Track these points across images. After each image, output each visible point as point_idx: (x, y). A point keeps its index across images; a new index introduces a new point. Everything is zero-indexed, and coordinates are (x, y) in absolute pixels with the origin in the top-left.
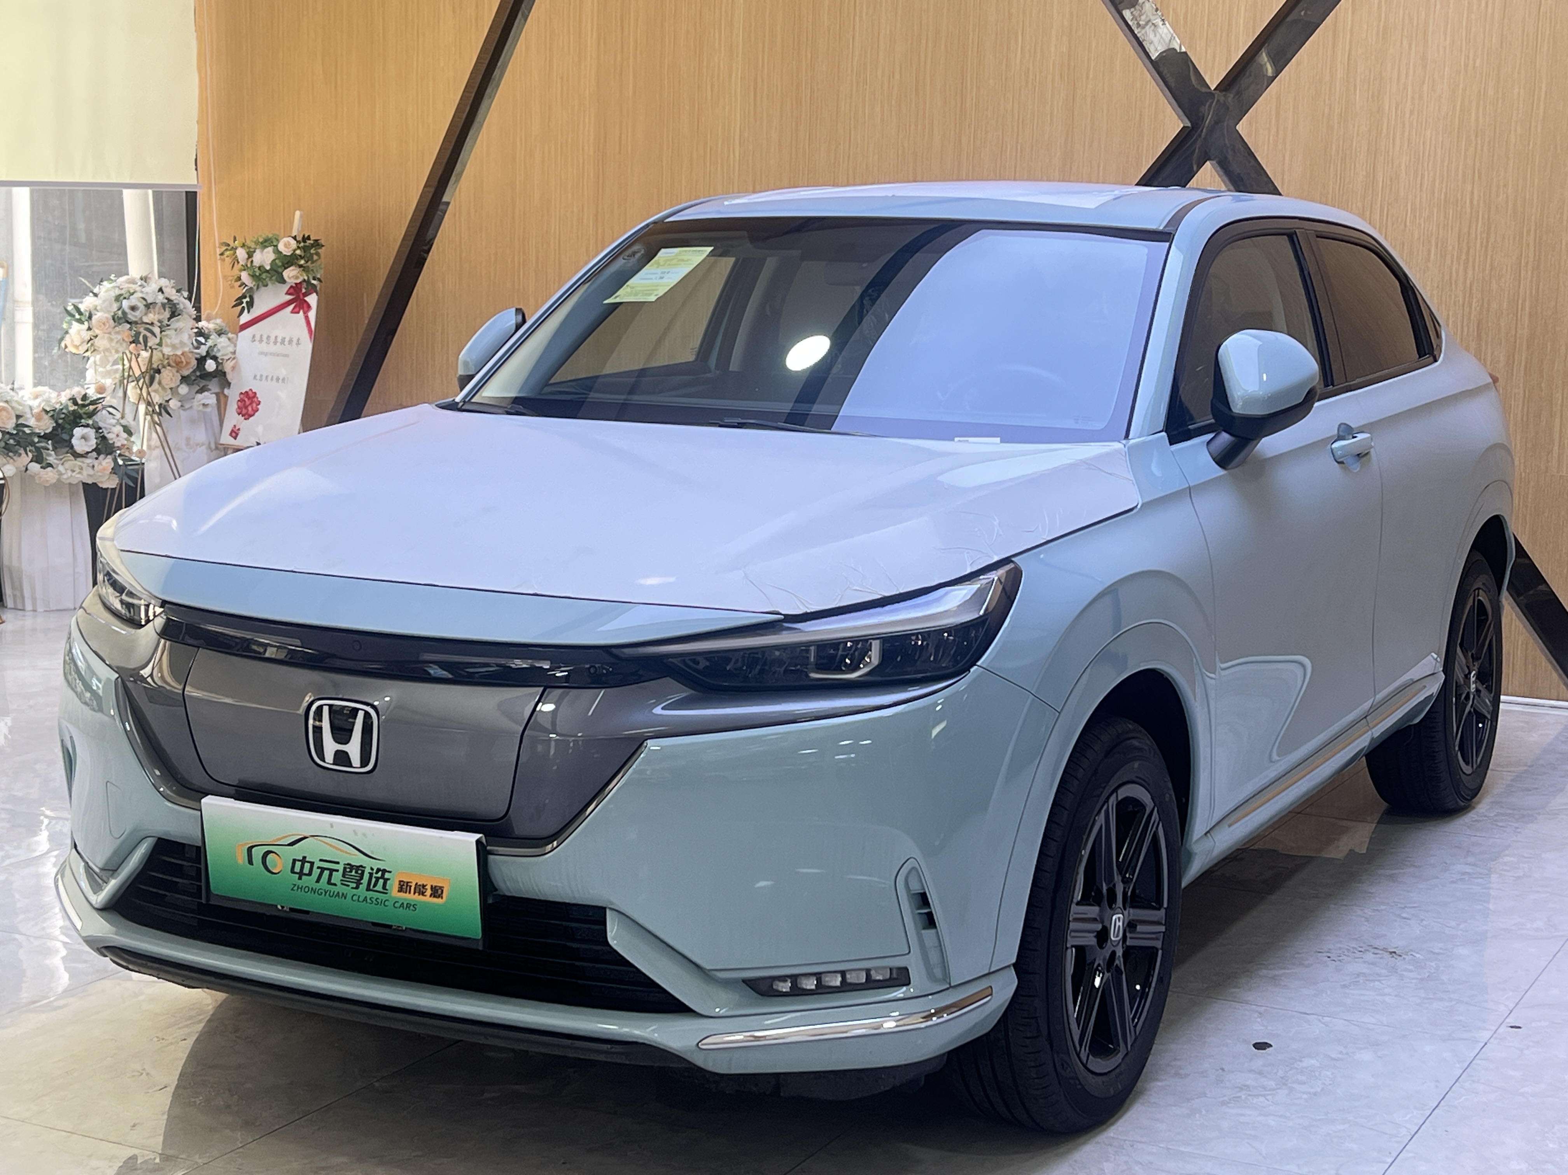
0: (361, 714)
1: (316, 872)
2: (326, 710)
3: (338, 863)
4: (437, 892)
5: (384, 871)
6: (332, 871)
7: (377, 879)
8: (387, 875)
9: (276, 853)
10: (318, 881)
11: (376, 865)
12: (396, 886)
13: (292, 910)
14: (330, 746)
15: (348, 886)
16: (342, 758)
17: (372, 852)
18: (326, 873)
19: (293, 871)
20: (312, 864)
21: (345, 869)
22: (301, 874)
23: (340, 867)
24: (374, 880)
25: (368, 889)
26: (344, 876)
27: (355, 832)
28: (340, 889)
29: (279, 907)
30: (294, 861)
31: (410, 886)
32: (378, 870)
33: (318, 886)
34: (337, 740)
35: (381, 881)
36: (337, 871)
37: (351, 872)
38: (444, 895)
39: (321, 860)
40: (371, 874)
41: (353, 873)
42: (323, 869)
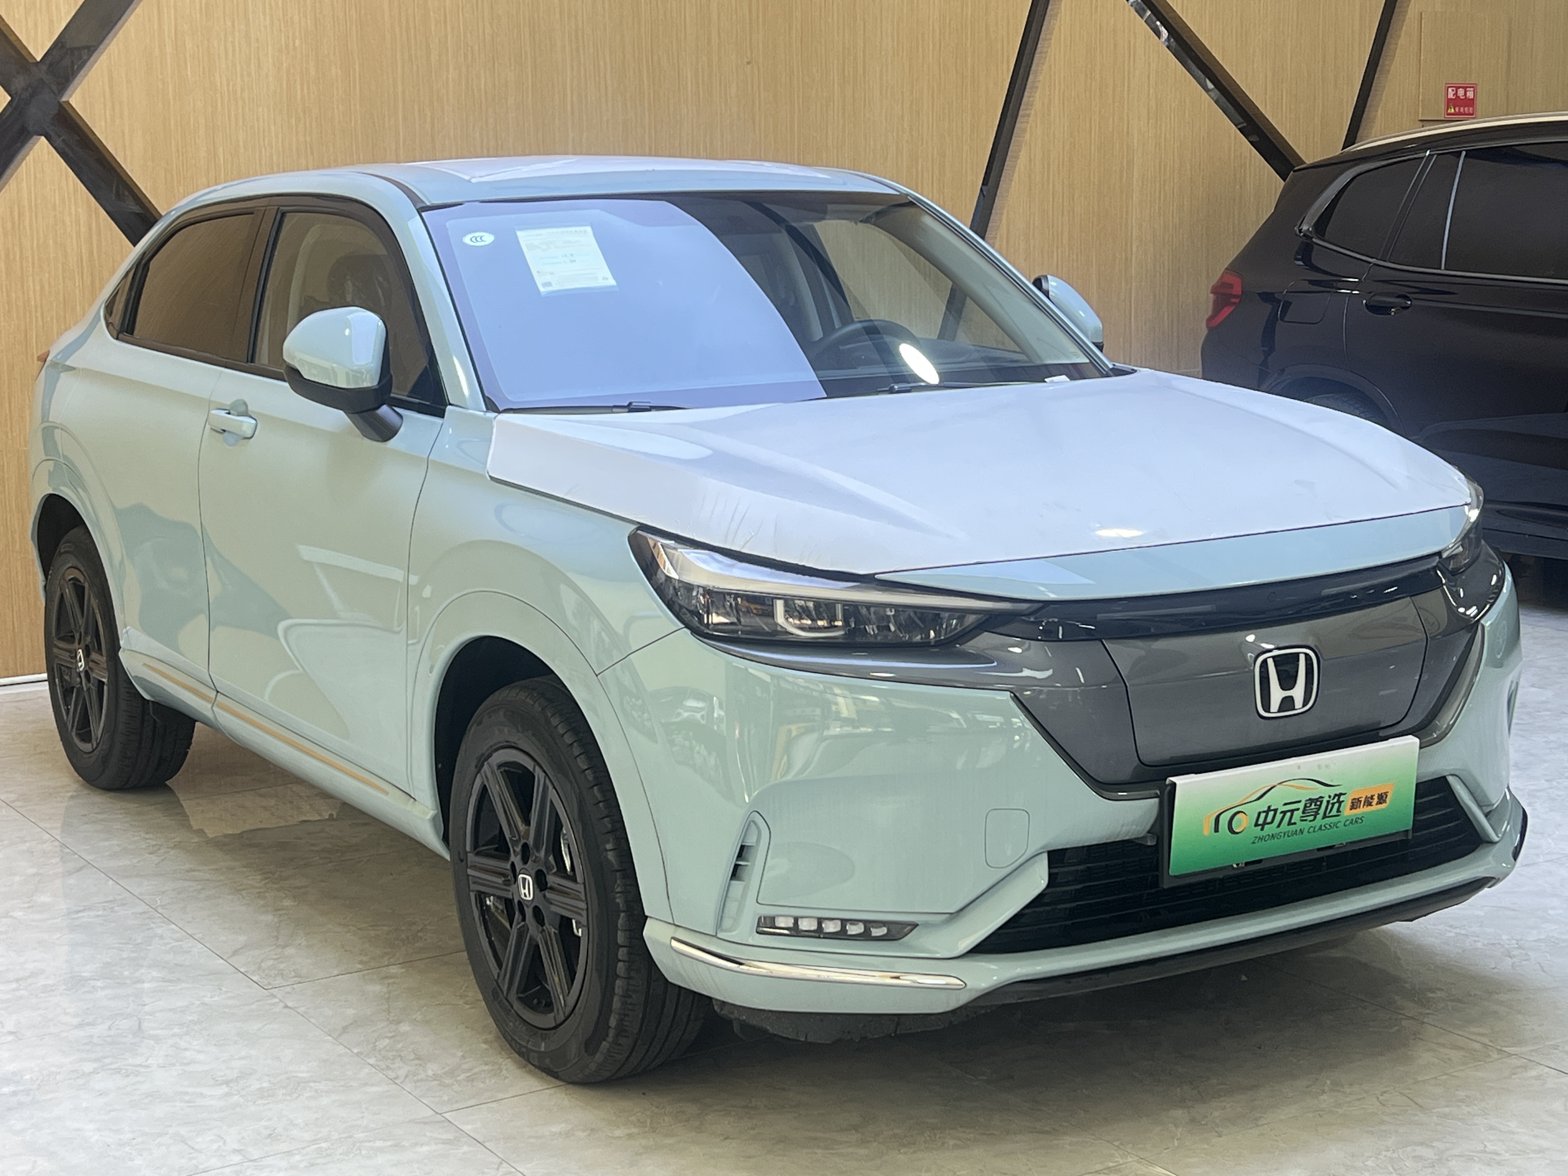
0: (1302, 658)
1: (1279, 816)
2: (1270, 662)
3: (1299, 802)
4: (1382, 798)
5: (1341, 794)
6: (1292, 811)
7: (1333, 804)
8: (1342, 798)
9: (1242, 812)
10: (1279, 826)
11: (1333, 791)
12: (1349, 804)
13: (1247, 864)
14: (1277, 694)
15: (1306, 820)
16: (1288, 703)
17: (1332, 781)
18: (1289, 814)
19: (1256, 825)
20: (1275, 810)
21: (1305, 806)
22: (1263, 825)
23: (1301, 806)
24: (1330, 806)
25: (1325, 817)
26: (1303, 812)
27: (1319, 767)
28: (1300, 825)
29: (1235, 866)
30: (1259, 814)
31: (1361, 801)
32: (1336, 795)
33: (1279, 830)
34: (1283, 688)
35: (1336, 805)
36: (1298, 809)
37: (1311, 805)
38: (1388, 800)
39: (1285, 804)
40: (1328, 802)
41: (1313, 807)
42: (1284, 813)
